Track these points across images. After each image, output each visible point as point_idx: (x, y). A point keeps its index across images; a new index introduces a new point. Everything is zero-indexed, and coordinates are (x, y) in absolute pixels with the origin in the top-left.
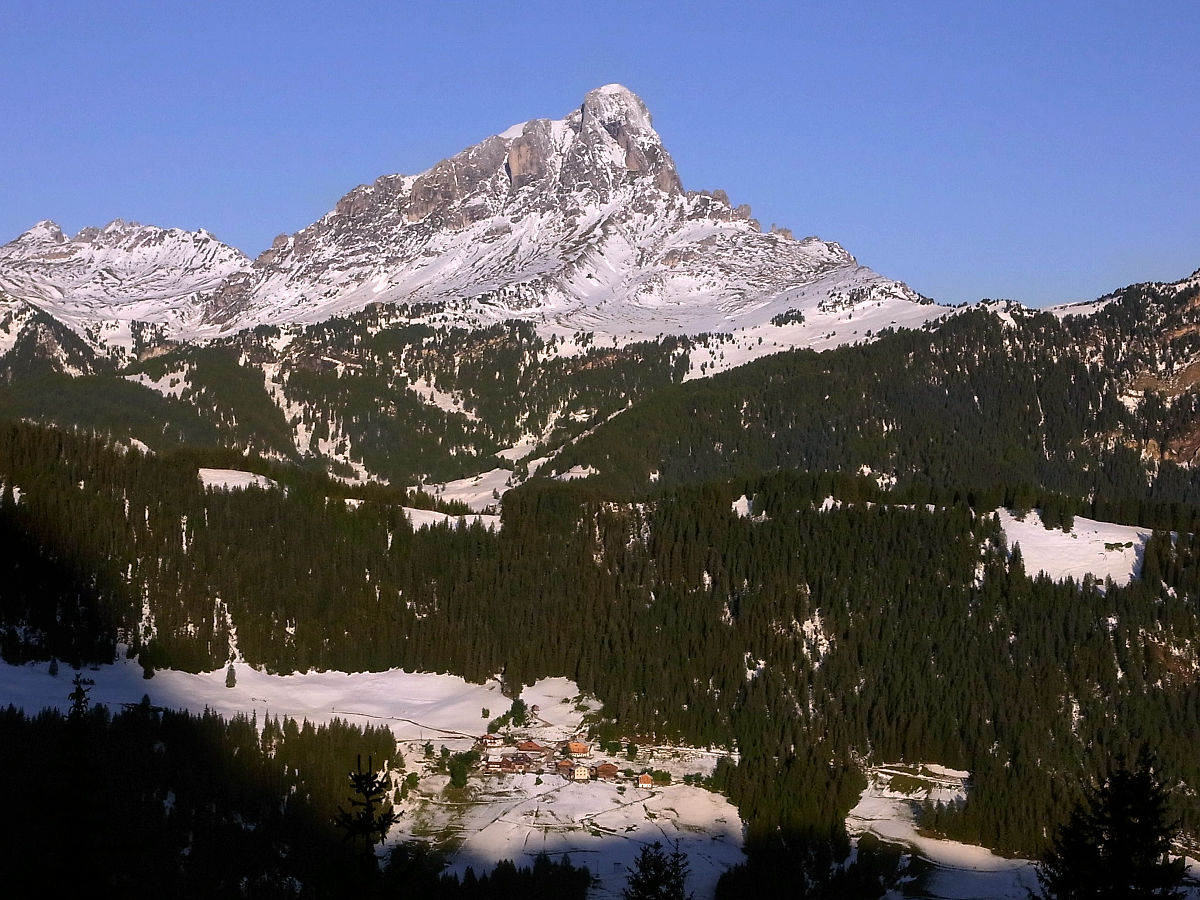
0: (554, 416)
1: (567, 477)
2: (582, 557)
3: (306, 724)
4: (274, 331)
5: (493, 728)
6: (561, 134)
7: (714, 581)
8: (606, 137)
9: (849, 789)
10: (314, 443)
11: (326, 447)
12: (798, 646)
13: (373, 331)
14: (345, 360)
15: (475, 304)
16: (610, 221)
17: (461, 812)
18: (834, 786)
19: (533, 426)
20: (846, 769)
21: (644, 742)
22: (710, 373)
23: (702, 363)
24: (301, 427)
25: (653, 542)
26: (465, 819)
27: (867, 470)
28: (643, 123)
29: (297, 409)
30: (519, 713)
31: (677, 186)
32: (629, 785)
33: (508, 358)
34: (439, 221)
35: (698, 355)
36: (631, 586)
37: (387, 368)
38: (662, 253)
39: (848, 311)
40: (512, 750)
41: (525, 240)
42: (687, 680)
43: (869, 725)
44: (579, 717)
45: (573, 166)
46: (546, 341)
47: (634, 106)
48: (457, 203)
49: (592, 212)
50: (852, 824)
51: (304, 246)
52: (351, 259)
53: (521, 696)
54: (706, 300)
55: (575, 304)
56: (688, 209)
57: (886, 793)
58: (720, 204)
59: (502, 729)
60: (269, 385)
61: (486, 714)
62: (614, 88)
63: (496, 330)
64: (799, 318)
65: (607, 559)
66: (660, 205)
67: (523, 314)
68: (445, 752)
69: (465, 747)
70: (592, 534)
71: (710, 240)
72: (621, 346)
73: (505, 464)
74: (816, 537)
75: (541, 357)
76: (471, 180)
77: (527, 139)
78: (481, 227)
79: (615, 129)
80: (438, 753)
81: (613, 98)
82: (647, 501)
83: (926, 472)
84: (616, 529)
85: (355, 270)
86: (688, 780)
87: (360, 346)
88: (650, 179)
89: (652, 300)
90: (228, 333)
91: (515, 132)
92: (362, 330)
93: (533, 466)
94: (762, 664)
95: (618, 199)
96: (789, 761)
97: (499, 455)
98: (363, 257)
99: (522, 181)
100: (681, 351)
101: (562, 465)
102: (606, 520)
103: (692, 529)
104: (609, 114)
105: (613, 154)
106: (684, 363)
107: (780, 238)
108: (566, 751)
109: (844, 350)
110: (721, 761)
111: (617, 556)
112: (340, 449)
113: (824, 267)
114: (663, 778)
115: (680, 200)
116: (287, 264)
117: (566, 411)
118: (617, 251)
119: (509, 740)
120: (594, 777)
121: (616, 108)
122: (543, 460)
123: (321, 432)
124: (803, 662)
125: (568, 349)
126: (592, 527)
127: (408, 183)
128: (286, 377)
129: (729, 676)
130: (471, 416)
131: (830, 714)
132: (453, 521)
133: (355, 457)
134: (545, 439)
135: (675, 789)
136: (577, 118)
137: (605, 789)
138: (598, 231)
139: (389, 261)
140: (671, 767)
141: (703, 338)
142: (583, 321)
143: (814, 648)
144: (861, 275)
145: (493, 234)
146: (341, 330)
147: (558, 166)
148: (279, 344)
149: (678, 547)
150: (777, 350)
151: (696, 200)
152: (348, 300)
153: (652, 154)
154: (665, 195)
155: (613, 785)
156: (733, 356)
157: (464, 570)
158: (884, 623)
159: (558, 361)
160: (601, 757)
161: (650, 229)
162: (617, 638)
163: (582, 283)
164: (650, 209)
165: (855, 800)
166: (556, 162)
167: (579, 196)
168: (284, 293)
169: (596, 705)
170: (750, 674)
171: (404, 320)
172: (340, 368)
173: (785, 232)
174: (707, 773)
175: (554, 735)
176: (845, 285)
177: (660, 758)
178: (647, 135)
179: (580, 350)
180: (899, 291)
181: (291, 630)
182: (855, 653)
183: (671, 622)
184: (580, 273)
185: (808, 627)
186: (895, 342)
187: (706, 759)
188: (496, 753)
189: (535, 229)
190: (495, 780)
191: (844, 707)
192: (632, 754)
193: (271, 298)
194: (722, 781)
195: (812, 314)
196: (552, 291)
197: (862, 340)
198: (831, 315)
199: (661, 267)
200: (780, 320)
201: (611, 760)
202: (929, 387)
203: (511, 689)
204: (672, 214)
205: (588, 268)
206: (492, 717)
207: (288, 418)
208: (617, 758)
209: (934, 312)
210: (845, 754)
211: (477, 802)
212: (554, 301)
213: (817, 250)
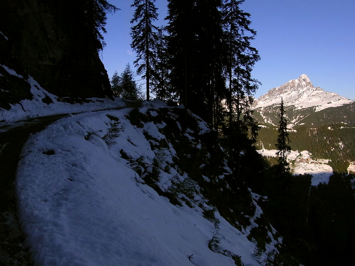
0: (298, 117)
1: (301, 124)
2: (308, 135)
3: (273, 156)
4: (261, 108)
5: (297, 157)
6: (297, 81)
7: (326, 138)
8: (303, 81)
9: (347, 165)
10: (267, 121)
11: (269, 122)
12: (339, 146)
13: (274, 107)
14: (270, 111)
15: (287, 103)
16: (304, 92)
17: (294, 167)
18: (345, 164)
19: (295, 118)
20: (347, 162)
21: (318, 159)
22: (319, 111)
23: (318, 109)
24: (265, 119)
25: (317, 133)
26: (294, 168)
27: (342, 122)
28: (308, 79)
29: (265, 117)
30: (300, 155)
31: (313, 86)
32: (316, 164)
33: (291, 110)
34: (281, 93)
35: (317, 108)
36: (314, 139)
37: (276, 112)
38: (311, 95)
39: (338, 102)
40: (300, 160)
41: (293, 95)
42: (323, 151)
43: (350, 156)
44: (309, 155)
45: (299, 85)
46: (296, 107)
47: (306, 77)
48: (283, 91)
49: (301, 91)
50: (348, 170)
51: (264, 97)
52: (270, 98)
53: (301, 153)
54: (318, 101)
55: (300, 102)
56: (315, 90)
57: (353, 165)
58: (319, 89)
59: (298, 157)
60: (261, 114)
61: (296, 155)
62: (304, 75)
63: (290, 106)
64: (331, 103)
65: (311, 135)
66: (311, 89)
67: (293, 104)
68: (291, 160)
69: (294, 159)
70: (309, 132)
71: (318, 93)
72: (306, 108)
73: (292, 123)
74: (341, 132)
75: (296, 109)
76: (285, 88)
77: (292, 82)
78: (287, 93)
79: (304, 80)
80: (290, 160)
81: (304, 76)
82: (316, 128)
83: (351, 122)
84: (312, 131)
85: (271, 100)
86: (324, 164)
87: (272, 109)
88: (309, 86)
89: (310, 101)
90: (255, 108)
91: (291, 81)
92: (272, 107)
93: (296, 123)
94: (334, 149)
95: (305, 89)
96: (339, 161)
97: (291, 122)
98: (271, 98)
99: (292, 87)
100: (315, 108)
101: (300, 123)
102: (311, 130)
103: (323, 131)
104: (303, 78)
105: (304, 83)
106: (315, 109)
107: (327, 93)
108: (307, 160)
109: (338, 107)
110: (329, 161)
111: (312, 135)
112: (270, 122)
113: (334, 96)
114: (321, 163)
115: (313, 88)
116: (262, 99)
117: (300, 116)
118: (305, 96)
119: (299, 158)
120: (311, 163)
121: (304, 77)
122: (297, 122)
123: (268, 120)
124: (340, 148)
125: (299, 108)
126: (309, 131)
127: (277, 89)
128: (263, 113)
129: (329, 150)
130: (287, 117)
131: (344, 155)
132: (290, 131)
133: (272, 123)
134: (297, 120)
135: (323, 165)
136: (299, 79)
137: (313, 165)
138: (302, 93)
139: (275, 98)
140: (322, 162)
141: (318, 106)
142: (301, 105)
143: (341, 147)
144: (339, 97)
145: (289, 94)
146: (270, 107)
147: (297, 85)
148: (262, 109)
149: (321, 134)
150: (328, 107)
151: (316, 88)
152: (270, 104)
153: (309, 83)
154: (311, 88)
155: (314, 164)
156: (322, 108)
157: (292, 137)
158: (351, 143)
159: (298, 110)
160: (312, 161)
161: (309, 92)
162: (313, 145)
163: (300, 100)
164: (309, 90)
165: (348, 166)
166: (296, 85)
167: (300, 89)
168: (262, 103)
169: (311, 154)
170: (332, 150)
171: (278, 105)
172: (270, 112)
173: (328, 92)
174: (327, 163)
175: (306, 158)
176: (337, 98)
177: (320, 161)
178: (308, 80)
179: (301, 108)
180: (345, 99)
181: (270, 145)
182: (347, 147)
183: (321, 143)
184: (300, 99)
185: (340, 144)
186: (345, 106)
187: (327, 161)
188: (298, 160)
189: (294, 93)
190: (298, 163)
191: (346, 154)
192: (316, 160)
193: (260, 104)
194: (329, 164)
195: (333, 102)
196: (296, 101)
197: (340, 105)
198: (335, 102)
199: (311, 97)
200: (328, 103)
201: (313, 161)
202: (351, 111)
203: (299, 152)
204: (312, 90)
205: (301, 98)
206: (297, 156)
207: (264, 118)
208: (314, 161)
209: (350, 101)
210: (346, 161)
211: (296, 166)
212: (297, 102)
213: (333, 94)
